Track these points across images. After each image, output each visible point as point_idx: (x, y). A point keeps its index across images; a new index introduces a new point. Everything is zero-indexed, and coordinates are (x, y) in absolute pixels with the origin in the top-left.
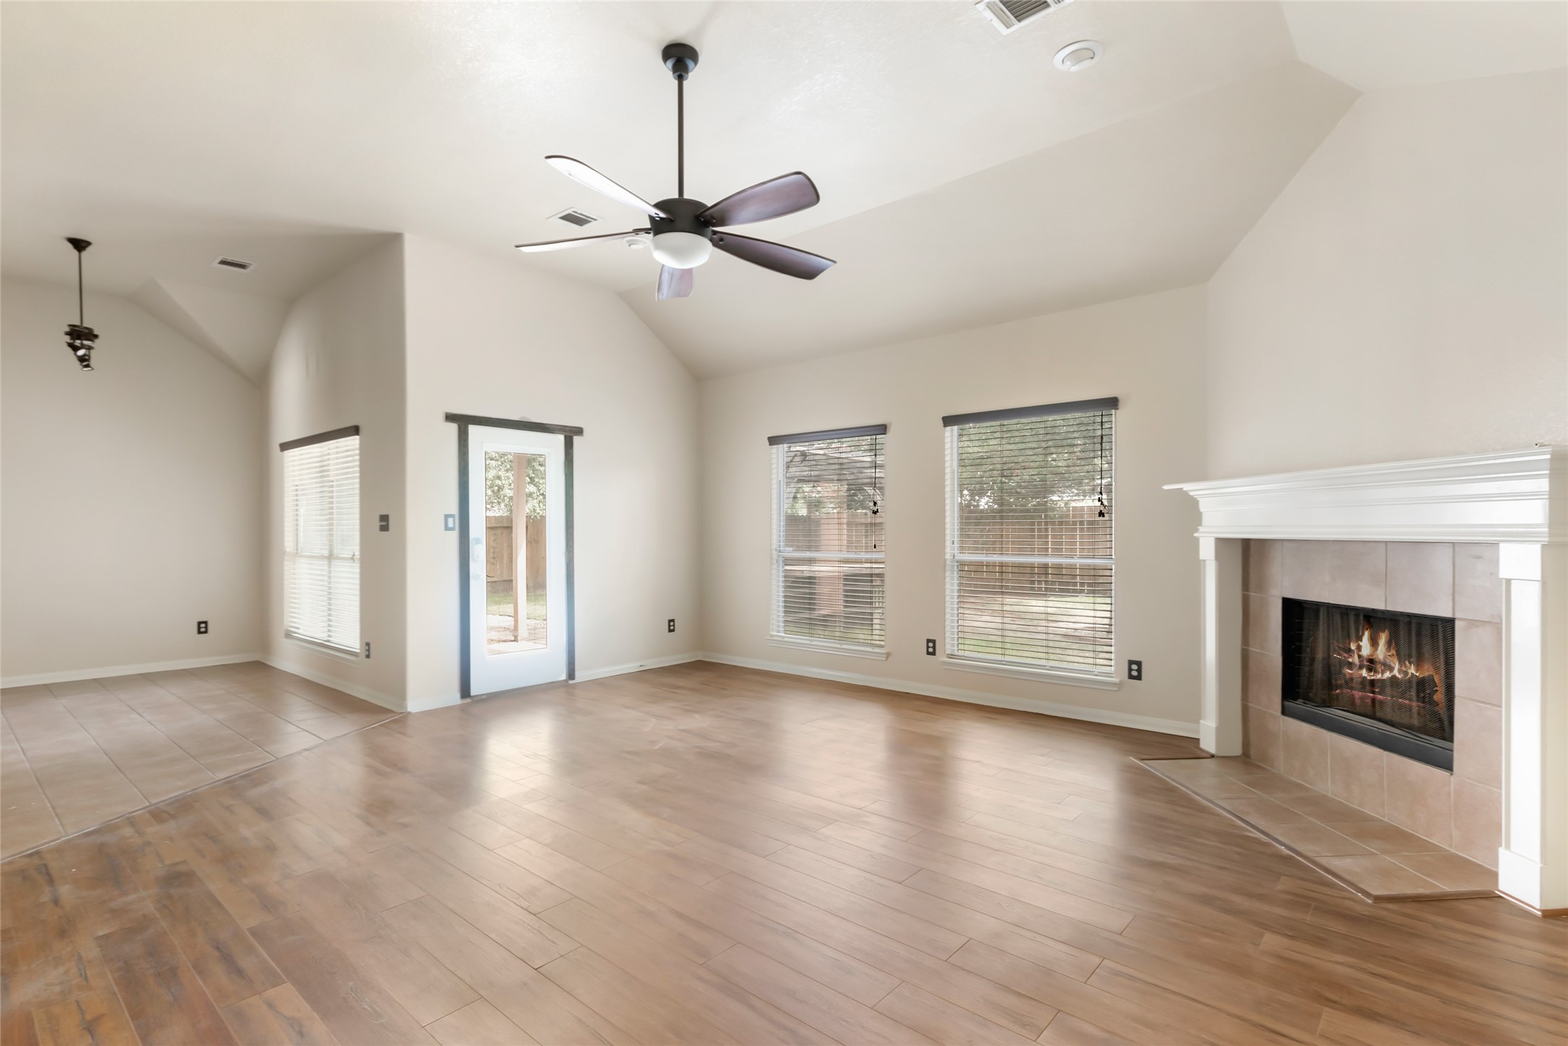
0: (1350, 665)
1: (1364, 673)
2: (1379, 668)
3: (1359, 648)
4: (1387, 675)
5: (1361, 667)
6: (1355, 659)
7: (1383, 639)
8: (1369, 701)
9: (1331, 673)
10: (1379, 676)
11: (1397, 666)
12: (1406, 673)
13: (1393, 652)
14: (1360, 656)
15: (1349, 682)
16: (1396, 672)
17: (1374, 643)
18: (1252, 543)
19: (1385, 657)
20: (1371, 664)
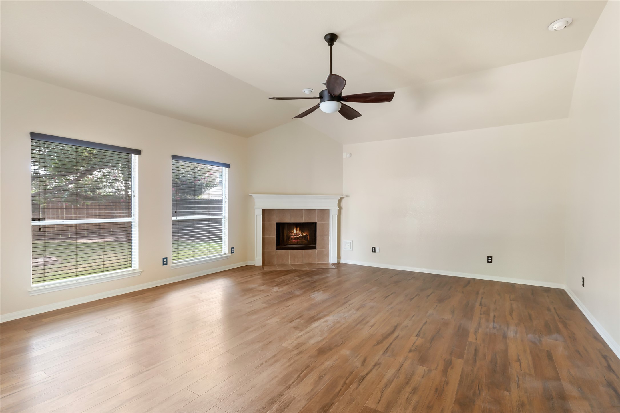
0: (292, 236)
1: (295, 236)
2: (298, 235)
3: (294, 232)
4: (299, 236)
5: (294, 236)
6: (293, 234)
7: (298, 229)
8: (296, 242)
9: (289, 238)
10: (298, 236)
11: (301, 234)
12: (303, 235)
13: (300, 231)
14: (294, 233)
15: (292, 239)
16: (301, 235)
17: (297, 230)
18: (266, 210)
19: (299, 233)
20: (297, 234)
